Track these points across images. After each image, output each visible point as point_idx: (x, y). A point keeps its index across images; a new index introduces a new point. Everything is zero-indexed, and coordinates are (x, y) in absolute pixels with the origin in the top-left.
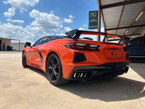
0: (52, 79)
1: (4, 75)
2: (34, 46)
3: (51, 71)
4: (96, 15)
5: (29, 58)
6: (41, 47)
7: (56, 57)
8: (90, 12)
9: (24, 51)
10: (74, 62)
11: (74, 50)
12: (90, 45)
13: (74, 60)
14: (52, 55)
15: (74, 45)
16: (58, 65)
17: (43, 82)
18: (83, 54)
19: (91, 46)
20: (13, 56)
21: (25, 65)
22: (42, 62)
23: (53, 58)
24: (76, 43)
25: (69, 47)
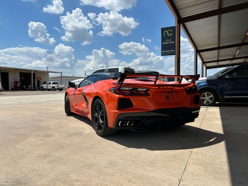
0: (98, 129)
1: (44, 124)
2: (79, 87)
3: (97, 119)
4: (172, 34)
5: (73, 103)
6: (86, 90)
7: (101, 103)
8: (163, 30)
9: (66, 94)
10: (118, 109)
11: (118, 96)
12: (137, 88)
13: (118, 106)
14: (98, 100)
15: (119, 89)
16: (103, 113)
17: (88, 132)
18: (129, 100)
19: (139, 89)
20: (54, 99)
21: (69, 113)
22: (87, 108)
23: (98, 104)
24: (120, 87)
25: (113, 91)
